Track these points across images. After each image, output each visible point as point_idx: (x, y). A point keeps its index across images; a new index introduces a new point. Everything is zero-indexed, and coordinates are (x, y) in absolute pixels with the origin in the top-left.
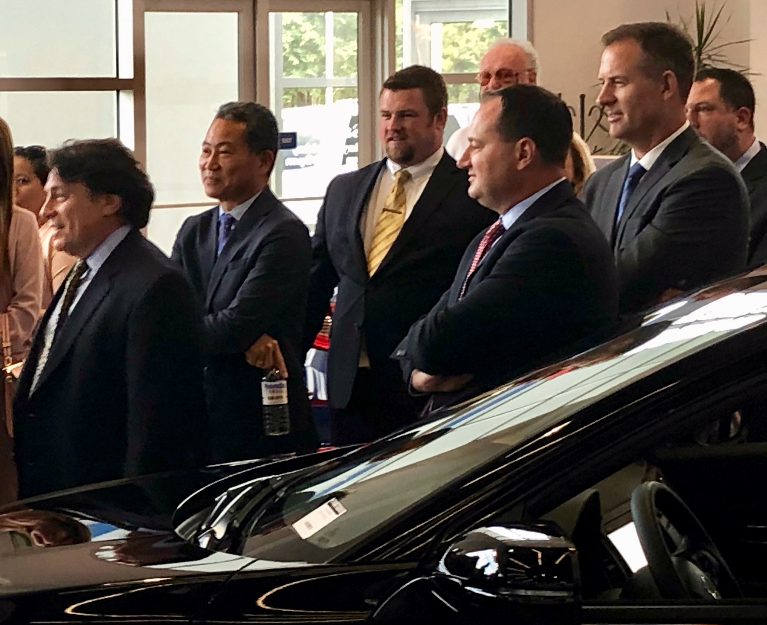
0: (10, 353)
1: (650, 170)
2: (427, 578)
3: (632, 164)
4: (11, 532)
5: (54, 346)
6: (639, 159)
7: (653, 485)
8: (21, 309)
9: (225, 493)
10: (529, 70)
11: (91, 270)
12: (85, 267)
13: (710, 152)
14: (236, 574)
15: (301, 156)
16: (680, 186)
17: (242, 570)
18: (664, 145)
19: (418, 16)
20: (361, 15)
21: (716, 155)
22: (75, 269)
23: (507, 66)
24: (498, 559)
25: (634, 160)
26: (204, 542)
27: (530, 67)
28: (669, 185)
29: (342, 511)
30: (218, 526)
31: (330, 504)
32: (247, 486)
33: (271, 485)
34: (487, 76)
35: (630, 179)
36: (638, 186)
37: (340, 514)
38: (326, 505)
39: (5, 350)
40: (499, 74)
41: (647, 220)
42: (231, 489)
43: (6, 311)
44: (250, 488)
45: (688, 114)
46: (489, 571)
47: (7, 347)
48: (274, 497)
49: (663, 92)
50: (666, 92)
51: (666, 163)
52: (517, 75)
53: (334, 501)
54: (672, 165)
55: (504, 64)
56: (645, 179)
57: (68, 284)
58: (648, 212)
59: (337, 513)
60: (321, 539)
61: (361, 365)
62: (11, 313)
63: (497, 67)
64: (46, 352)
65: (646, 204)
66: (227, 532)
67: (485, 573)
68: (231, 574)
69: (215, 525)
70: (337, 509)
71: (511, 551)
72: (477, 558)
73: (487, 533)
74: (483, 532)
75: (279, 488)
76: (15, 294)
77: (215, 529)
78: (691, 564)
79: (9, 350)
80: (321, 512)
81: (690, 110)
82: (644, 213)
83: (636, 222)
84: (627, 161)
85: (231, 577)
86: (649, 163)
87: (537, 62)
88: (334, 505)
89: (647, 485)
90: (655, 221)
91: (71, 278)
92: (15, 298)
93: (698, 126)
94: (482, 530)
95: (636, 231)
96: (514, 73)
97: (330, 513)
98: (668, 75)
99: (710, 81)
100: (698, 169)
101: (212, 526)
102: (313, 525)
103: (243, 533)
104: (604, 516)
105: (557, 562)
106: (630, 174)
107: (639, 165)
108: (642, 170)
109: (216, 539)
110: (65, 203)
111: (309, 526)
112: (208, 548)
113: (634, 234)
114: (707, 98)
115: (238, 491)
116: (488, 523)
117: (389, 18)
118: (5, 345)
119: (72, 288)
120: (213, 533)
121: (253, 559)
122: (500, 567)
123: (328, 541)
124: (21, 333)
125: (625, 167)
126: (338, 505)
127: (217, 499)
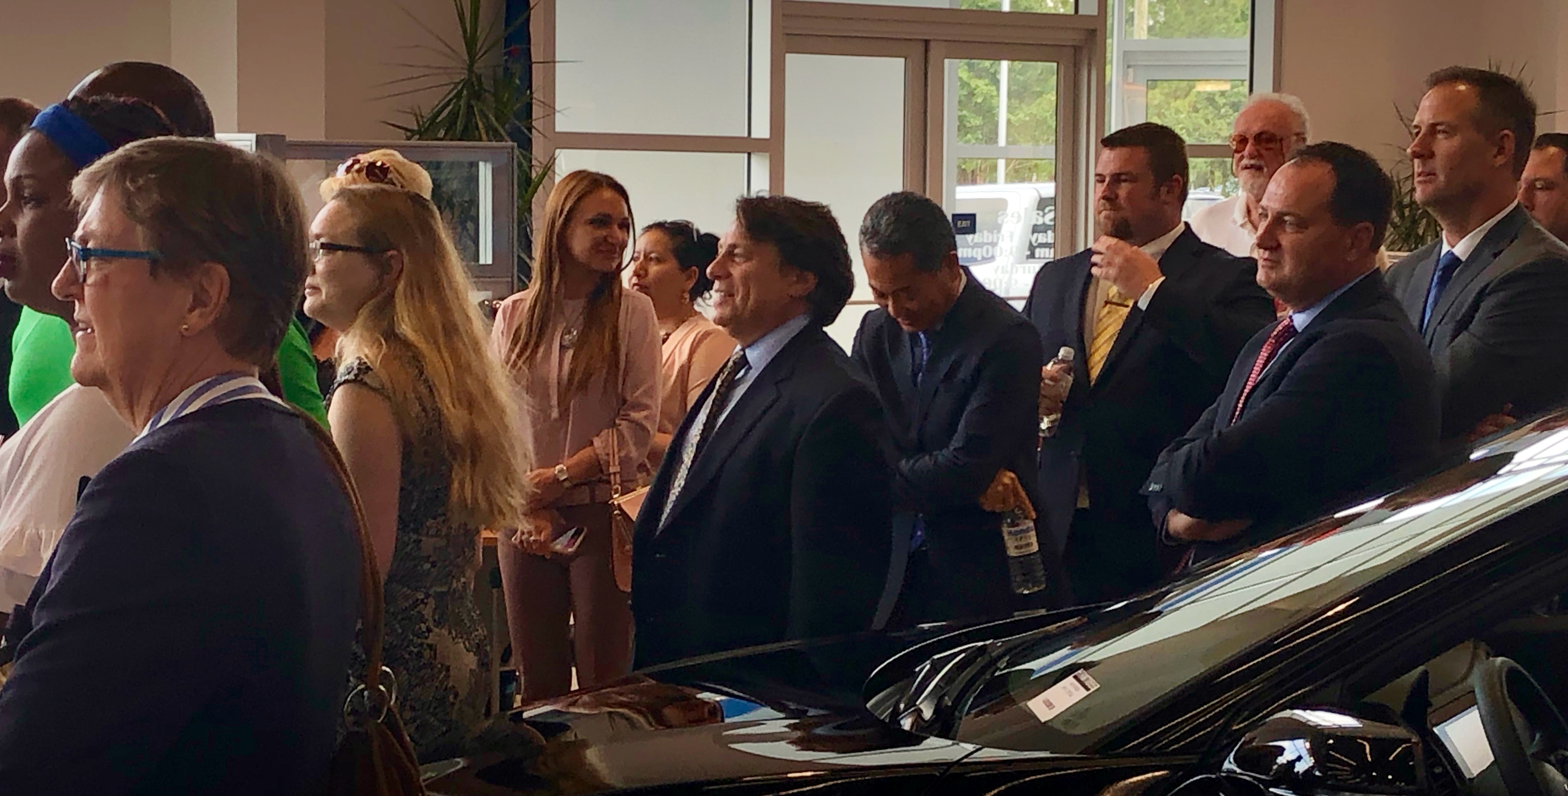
0: (618, 480)
1: (1467, 260)
2: (1214, 776)
3: (1444, 252)
4: (610, 713)
5: (696, 464)
6: (1453, 247)
7: (1503, 662)
8: (632, 421)
9: (928, 662)
10: (1298, 134)
11: (750, 368)
12: (743, 362)
13: (1544, 239)
14: (956, 766)
15: (977, 245)
16: (1507, 281)
17: (965, 760)
18: (1484, 229)
19: (1131, 70)
20: (1062, 67)
21: (1554, 244)
22: (731, 363)
23: (1269, 128)
24: (1313, 752)
25: (1446, 248)
26: (907, 724)
27: (1298, 131)
28: (1492, 281)
29: (1094, 686)
30: (925, 703)
31: (1075, 677)
32: (959, 653)
33: (990, 653)
34: (1242, 140)
35: (1440, 273)
36: (1451, 282)
37: (1092, 690)
38: (1070, 679)
39: (612, 477)
40: (1259, 138)
41: (1463, 325)
42: (936, 657)
43: (614, 425)
44: (963, 655)
45: (1521, 191)
46: (1300, 767)
47: (615, 474)
48: (994, 668)
49: (1495, 157)
50: (1499, 158)
51: (1487, 253)
52: (1281, 140)
53: (1083, 675)
54: (1496, 255)
55: (1264, 125)
56: (1461, 271)
57: (719, 383)
58: (1464, 316)
59: (1087, 689)
60: (1067, 722)
61: (1079, 506)
62: (620, 428)
63: (1256, 129)
64: (683, 472)
65: (1462, 305)
66: (935, 712)
67: (1296, 770)
68: (949, 765)
69: (921, 703)
70: (1087, 684)
71: (1331, 741)
72: (1281, 751)
73: (1294, 717)
74: (1288, 716)
75: (1000, 657)
76: (625, 401)
77: (921, 706)
78: (1548, 766)
79: (618, 476)
80: (1064, 688)
81: (1524, 186)
82: (1458, 318)
83: (1448, 328)
84: (1437, 248)
85: (948, 770)
86: (1465, 252)
87: (1308, 125)
88: (1083, 679)
89: (1494, 661)
90: (1474, 327)
91: (722, 377)
92: (625, 406)
93: (1532, 208)
94: (1287, 713)
95: (1448, 339)
96: (1279, 138)
97: (1077, 689)
98: (1506, 135)
99: (1552, 150)
100: (1529, 261)
101: (918, 703)
102: (1054, 703)
103: (957, 713)
104: (1433, 700)
105: (1391, 758)
106: (1441, 266)
107: (1452, 254)
108: (1454, 261)
109: (923, 719)
110: (744, 266)
111: (1049, 705)
112: (913, 730)
113: (1446, 344)
114: (1547, 173)
115: (950, 658)
116: (1293, 706)
117: (1097, 70)
118: (612, 470)
119: (723, 389)
120: (919, 712)
121: (978, 747)
122: (1316, 762)
123: (1077, 725)
124: (634, 454)
125: (1434, 257)
126: (1087, 679)
127: (917, 669)
